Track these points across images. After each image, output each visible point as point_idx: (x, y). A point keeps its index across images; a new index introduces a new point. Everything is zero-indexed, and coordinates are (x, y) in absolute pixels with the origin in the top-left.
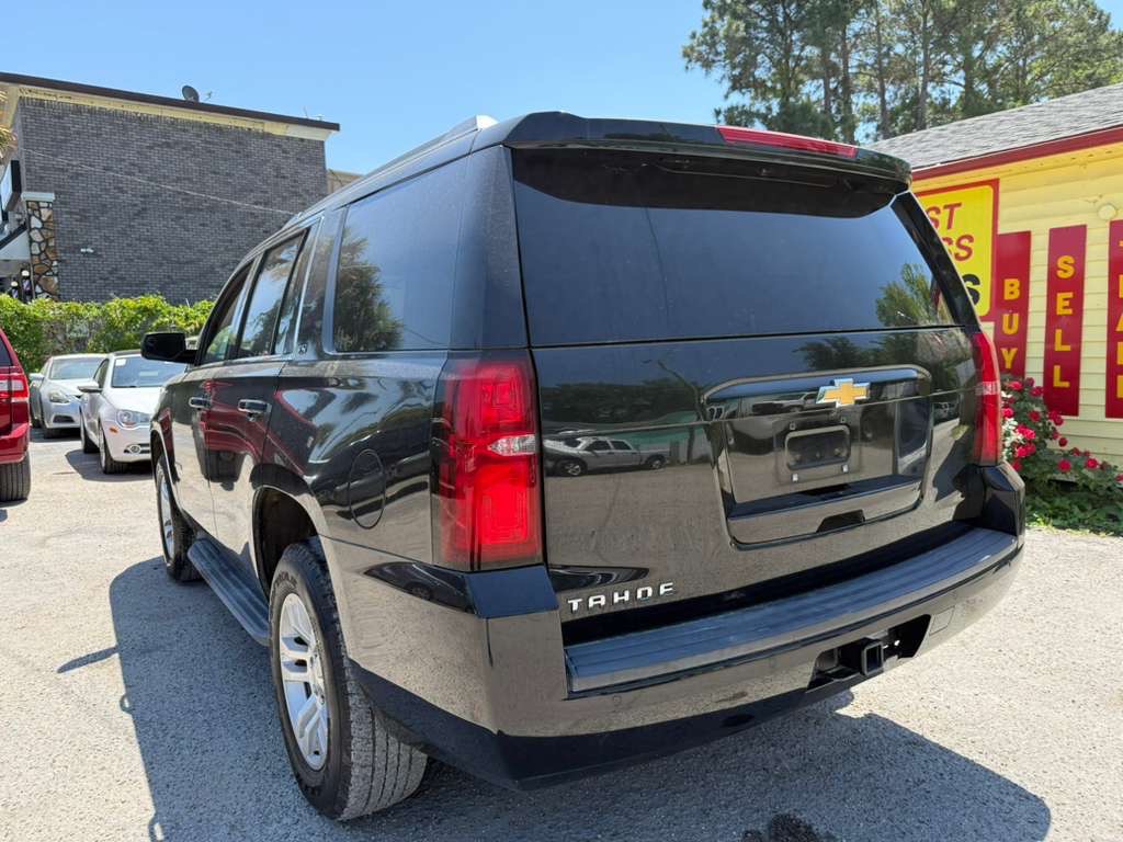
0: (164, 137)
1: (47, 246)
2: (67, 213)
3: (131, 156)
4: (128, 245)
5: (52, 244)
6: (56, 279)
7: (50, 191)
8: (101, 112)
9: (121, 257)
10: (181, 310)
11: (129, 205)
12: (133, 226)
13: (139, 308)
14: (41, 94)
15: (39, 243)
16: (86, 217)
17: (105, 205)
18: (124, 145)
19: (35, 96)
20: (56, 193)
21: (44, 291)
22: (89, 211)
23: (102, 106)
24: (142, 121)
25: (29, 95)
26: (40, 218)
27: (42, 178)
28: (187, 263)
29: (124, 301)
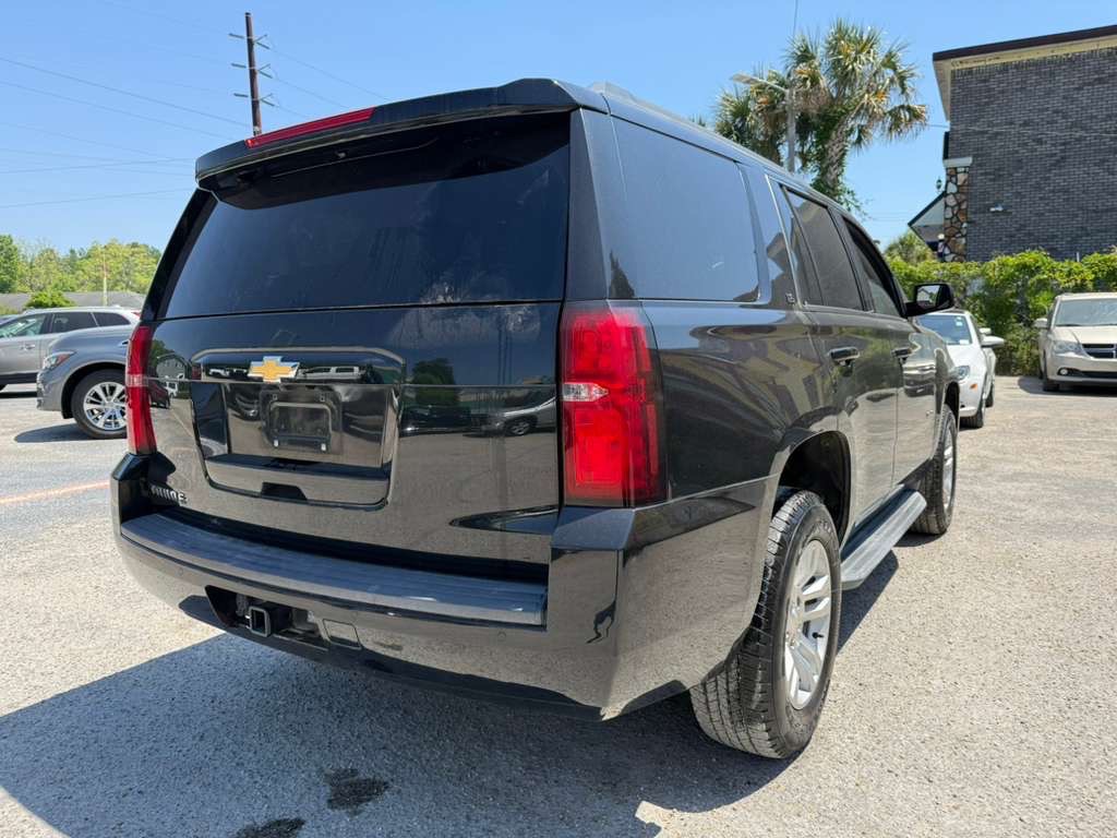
0: (1096, 72)
1: (960, 209)
2: (982, 174)
3: (1056, 102)
4: (1041, 199)
5: (964, 207)
6: (964, 240)
7: (969, 155)
8: (1030, 64)
9: (1031, 212)
10: (1065, 265)
11: (1047, 156)
12: (1049, 178)
13: (1018, 265)
14: (971, 63)
15: (953, 208)
16: (1000, 176)
17: (1020, 161)
18: (1049, 93)
19: (965, 66)
20: (975, 156)
21: (951, 253)
22: (1003, 169)
23: (1029, 57)
24: (1073, 61)
25: (960, 67)
26: (956, 184)
27: (963, 144)
28: (1107, 211)
29: (1004, 258)
